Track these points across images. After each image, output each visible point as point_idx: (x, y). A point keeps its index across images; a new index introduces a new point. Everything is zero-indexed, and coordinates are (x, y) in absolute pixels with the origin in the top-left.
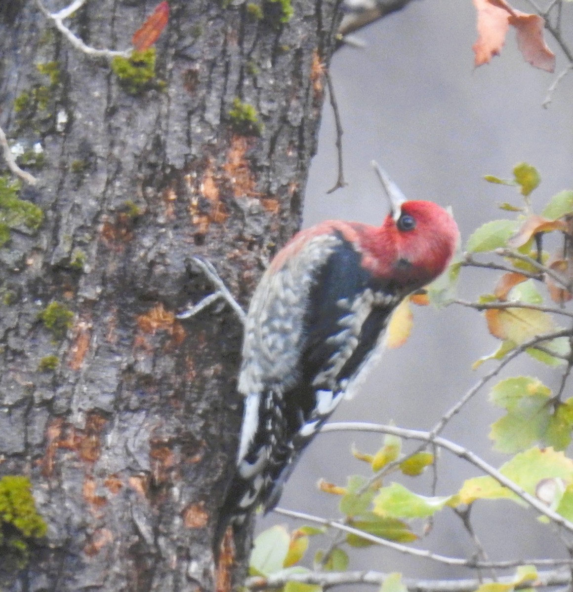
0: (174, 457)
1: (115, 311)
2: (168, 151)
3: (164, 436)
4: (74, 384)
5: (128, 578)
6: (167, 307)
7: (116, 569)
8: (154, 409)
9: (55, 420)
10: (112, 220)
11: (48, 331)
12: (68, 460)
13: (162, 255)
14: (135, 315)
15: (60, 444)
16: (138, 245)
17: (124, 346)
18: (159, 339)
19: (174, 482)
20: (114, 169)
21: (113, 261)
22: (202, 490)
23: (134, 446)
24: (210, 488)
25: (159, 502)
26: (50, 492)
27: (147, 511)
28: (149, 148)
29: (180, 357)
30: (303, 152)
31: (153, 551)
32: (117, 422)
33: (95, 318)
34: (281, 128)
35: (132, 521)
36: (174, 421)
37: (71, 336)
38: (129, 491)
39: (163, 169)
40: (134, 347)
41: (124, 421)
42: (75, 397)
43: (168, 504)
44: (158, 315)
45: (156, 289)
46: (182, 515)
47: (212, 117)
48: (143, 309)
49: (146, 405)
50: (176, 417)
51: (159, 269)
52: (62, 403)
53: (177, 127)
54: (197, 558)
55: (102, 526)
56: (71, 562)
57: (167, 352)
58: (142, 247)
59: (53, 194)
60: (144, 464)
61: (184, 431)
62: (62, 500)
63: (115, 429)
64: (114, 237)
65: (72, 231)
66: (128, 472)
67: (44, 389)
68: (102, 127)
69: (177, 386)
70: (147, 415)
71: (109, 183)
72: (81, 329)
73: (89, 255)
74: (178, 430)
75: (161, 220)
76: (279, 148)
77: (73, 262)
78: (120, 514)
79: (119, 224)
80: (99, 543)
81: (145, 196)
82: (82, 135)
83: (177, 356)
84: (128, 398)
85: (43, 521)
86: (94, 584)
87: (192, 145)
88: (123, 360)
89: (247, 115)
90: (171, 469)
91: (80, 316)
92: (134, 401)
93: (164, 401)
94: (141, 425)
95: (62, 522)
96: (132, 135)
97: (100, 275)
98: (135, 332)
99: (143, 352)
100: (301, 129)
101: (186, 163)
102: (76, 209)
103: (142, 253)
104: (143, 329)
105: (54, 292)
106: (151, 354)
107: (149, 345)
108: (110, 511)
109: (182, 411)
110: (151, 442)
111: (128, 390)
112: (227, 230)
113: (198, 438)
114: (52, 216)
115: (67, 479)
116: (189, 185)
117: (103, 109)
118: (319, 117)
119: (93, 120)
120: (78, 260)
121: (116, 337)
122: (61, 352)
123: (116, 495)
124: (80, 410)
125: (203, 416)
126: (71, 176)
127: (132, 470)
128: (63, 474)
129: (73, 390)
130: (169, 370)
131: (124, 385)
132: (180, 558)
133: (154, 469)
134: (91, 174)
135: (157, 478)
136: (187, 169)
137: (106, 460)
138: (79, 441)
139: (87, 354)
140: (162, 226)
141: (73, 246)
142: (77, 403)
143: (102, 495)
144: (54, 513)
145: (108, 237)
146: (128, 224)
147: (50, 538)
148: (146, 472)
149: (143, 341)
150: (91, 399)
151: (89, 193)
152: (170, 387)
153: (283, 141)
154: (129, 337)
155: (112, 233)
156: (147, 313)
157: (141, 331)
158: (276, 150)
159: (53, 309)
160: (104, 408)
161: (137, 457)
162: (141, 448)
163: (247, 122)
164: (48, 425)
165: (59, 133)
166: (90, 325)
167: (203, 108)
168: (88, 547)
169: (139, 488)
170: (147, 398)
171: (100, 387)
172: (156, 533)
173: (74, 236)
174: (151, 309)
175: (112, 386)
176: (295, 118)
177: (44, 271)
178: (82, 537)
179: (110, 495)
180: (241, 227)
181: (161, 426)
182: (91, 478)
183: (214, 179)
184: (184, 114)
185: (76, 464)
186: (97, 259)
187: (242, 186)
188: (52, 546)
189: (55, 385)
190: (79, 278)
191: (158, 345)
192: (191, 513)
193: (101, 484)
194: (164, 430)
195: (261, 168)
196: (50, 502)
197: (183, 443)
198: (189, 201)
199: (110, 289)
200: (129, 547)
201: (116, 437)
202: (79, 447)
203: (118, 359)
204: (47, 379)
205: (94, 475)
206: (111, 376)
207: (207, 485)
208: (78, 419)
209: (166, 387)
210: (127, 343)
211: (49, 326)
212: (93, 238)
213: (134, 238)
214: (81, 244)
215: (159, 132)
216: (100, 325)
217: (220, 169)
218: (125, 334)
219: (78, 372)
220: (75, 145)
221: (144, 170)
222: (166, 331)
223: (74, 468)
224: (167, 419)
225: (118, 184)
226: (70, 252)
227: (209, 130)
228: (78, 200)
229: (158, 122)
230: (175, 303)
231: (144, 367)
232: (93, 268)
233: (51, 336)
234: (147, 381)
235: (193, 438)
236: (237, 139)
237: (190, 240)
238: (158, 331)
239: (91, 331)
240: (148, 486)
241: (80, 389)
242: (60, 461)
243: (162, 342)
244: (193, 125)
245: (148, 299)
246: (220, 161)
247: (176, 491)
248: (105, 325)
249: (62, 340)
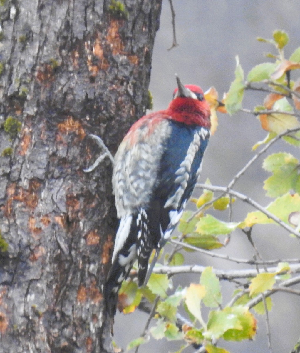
0: (79, 205)
1: (45, 121)
2: (74, 29)
3: (74, 193)
4: (22, 164)
5: (54, 274)
6: (75, 119)
7: (48, 269)
8: (68, 177)
9: (11, 184)
10: (43, 69)
11: (7, 133)
12: (19, 207)
13: (72, 89)
14: (57, 124)
15: (14, 198)
16: (57, 83)
17: (50, 141)
18: (70, 137)
19: (80, 219)
20: (43, 40)
21: (43, 93)
22: (96, 223)
23: (56, 198)
24: (101, 222)
25: (71, 230)
26: (9, 226)
27: (65, 236)
28: (63, 27)
29: (83, 147)
30: (151, 28)
31: (69, 258)
32: (47, 184)
33: (33, 125)
34: (138, 15)
35: (57, 241)
36: (80, 183)
37: (20, 136)
38: (54, 225)
39: (71, 40)
40: (56, 142)
41: (51, 184)
42: (23, 171)
43: (77, 231)
44: (69, 123)
45: (68, 108)
46: (85, 238)
47: (99, 9)
48: (61, 120)
49: (63, 175)
50: (81, 181)
51: (70, 97)
52: (15, 175)
53: (79, 15)
54: (94, 262)
55: (40, 244)
56: (22, 265)
57: (75, 144)
58: (60, 84)
59: (9, 55)
60: (63, 209)
61: (85, 190)
62: (16, 230)
63: (46, 189)
64: (43, 79)
65: (20, 76)
66: (53, 213)
67: (4, 167)
68: (36, 16)
69: (81, 164)
70: (64, 181)
71: (41, 48)
72: (25, 132)
73: (30, 89)
74: (82, 189)
75: (71, 69)
76: (137, 27)
77: (20, 93)
78: (49, 238)
79: (46, 71)
80: (37, 255)
81: (61, 55)
82: (25, 20)
83: (81, 147)
84: (53, 171)
85: (6, 242)
86: (35, 278)
87: (88, 25)
88: (50, 150)
89: (119, 8)
90: (78, 212)
91: (25, 124)
92: (57, 173)
93: (73, 173)
94: (61, 187)
95: (17, 243)
96: (53, 20)
97: (36, 101)
98: (56, 133)
99: (62, 145)
100: (150, 15)
101: (84, 36)
102: (22, 63)
103: (60, 88)
104: (61, 131)
105: (9, 111)
106: (66, 146)
107: (65, 141)
108: (44, 236)
109: (84, 178)
110: (66, 196)
111: (53, 166)
112: (108, 74)
113: (94, 193)
114: (8, 68)
115: (19, 218)
116: (86, 48)
117: (36, 6)
118: (160, 8)
119: (31, 11)
120: (24, 93)
121: (45, 136)
122: (15, 146)
123: (47, 227)
124: (25, 178)
125: (97, 180)
126: (19, 44)
127: (56, 212)
128: (16, 215)
129: (22, 167)
130: (76, 155)
131: (51, 163)
132: (84, 263)
133: (68, 212)
134: (30, 43)
135: (70, 217)
136: (85, 39)
137: (41, 207)
138: (25, 196)
139: (29, 146)
140: (71, 72)
141: (20, 85)
142: (24, 175)
143: (39, 227)
144: (12, 238)
145: (40, 79)
146: (51, 71)
147: (10, 252)
148: (64, 213)
149: (61, 139)
150: (32, 172)
151: (29, 54)
152: (77, 164)
153: (140, 22)
154: (53, 136)
155: (42, 77)
156: (63, 122)
157: (60, 134)
158: (135, 27)
159: (10, 121)
160: (39, 177)
161: (59, 205)
162: (61, 200)
163: (119, 12)
164: (7, 188)
165: (11, 20)
166: (30, 130)
167: (94, 4)
168: (31, 257)
169: (60, 222)
170: (64, 171)
171: (37, 165)
172: (70, 248)
173: (21, 79)
174: (65, 120)
175: (44, 164)
176: (146, 9)
177: (4, 99)
178: (28, 251)
179: (43, 227)
180: (116, 72)
181: (72, 187)
182: (33, 217)
183: (101, 45)
184: (83, 8)
185: (24, 209)
186: (34, 91)
187: (116, 49)
188: (11, 256)
189: (11, 164)
190: (24, 103)
191: (69, 141)
192: (90, 236)
193: (38, 220)
194: (74, 189)
195: (128, 38)
196: (9, 231)
197: (85, 196)
198: (87, 58)
199: (42, 108)
200: (54, 256)
201: (47, 194)
202: (25, 199)
203: (47, 149)
204: (7, 161)
205: (34, 216)
206: (43, 158)
207: (99, 220)
208: (25, 183)
209: (74, 164)
210: (52, 140)
211: (7, 131)
212: (32, 80)
213: (55, 79)
214: (25, 83)
215: (69, 18)
216: (36, 130)
217: (103, 39)
218: (51, 135)
219: (24, 157)
220: (21, 26)
221: (60, 40)
222: (74, 133)
223: (24, 212)
224: (76, 183)
225: (45, 48)
226: (19, 89)
227: (97, 16)
228: (22, 58)
229: (68, 12)
230: (79, 116)
231: (62, 153)
232: (32, 97)
233: (8, 136)
234: (64, 161)
235: (91, 194)
236: (114, 21)
237: (87, 80)
238: (70, 133)
239: (31, 133)
240: (65, 222)
241: (27, 166)
242: (15, 208)
243: (72, 139)
244: (88, 14)
245: (64, 115)
246: (103, 34)
247: (81, 224)
248: (39, 129)
249: (15, 139)
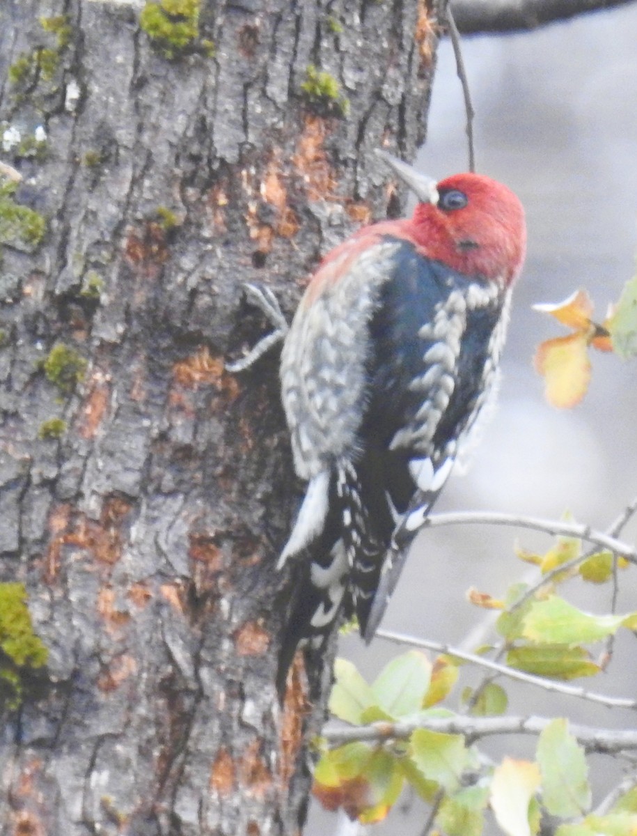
0: (223, 557)
1: (142, 357)
2: (216, 137)
3: (208, 529)
4: (86, 458)
5: (158, 724)
6: (215, 352)
7: (142, 710)
8: (195, 492)
9: (60, 506)
10: (140, 233)
11: (51, 385)
12: (77, 561)
13: (208, 282)
14: (171, 363)
15: (65, 539)
16: (174, 267)
17: (156, 405)
18: (203, 396)
19: (222, 591)
20: (142, 163)
21: (139, 290)
22: (261, 603)
23: (166, 542)
24: (273, 599)
25: (201, 620)
26: (52, 605)
27: (184, 631)
28: (190, 133)
29: (233, 420)
30: (404, 140)
31: (193, 686)
32: (144, 509)
33: (115, 366)
34: (373, 106)
35: (165, 644)
36: (223, 507)
37: (82, 391)
38: (160, 605)
39: (210, 163)
40: (168, 407)
41: (154, 508)
42: (88, 475)
43: (213, 622)
44: (201, 364)
45: (198, 327)
46: (234, 637)
47: (278, 90)
48: (181, 355)
49: (184, 487)
50: (227, 503)
51: (204, 301)
52: (69, 483)
53: (228, 105)
54: (254, 697)
55: (125, 651)
56: (79, 701)
57: (214, 414)
58: (181, 269)
59: (60, 198)
60: (181, 567)
61: (235, 522)
62: (69, 616)
63: (142, 519)
64: (141, 256)
65: (85, 247)
66: (159, 578)
67: (44, 465)
68: (126, 105)
69: (227, 461)
70: (186, 500)
71: (136, 182)
72: (96, 381)
73: (108, 281)
74: (228, 521)
75: (207, 233)
76: (370, 135)
77: (85, 289)
78: (147, 636)
79: (149, 238)
80: (118, 676)
81: (184, 200)
82: (101, 115)
83: (229, 420)
84: (160, 477)
85: (40, 645)
86: (111, 731)
87: (249, 130)
88: (155, 425)
89: (326, 88)
90: (217, 574)
91: (95, 364)
92: (168, 480)
93: (208, 481)
94: (177, 514)
95: (69, 646)
96: (167, 115)
97: (122, 309)
98: (170, 387)
99: (182, 414)
100: (402, 108)
101: (241, 155)
102: (90, 218)
103: (180, 278)
104: (181, 382)
105: (59, 332)
106: (192, 418)
107: (189, 405)
108: (134, 631)
109: (233, 495)
110: (191, 537)
111: (159, 466)
112: (296, 247)
113: (256, 531)
114: (58, 228)
115: (75, 587)
116: (245, 185)
117: (128, 80)
118: (428, 93)
119: (114, 94)
120: (93, 288)
121: (143, 393)
122: (69, 414)
123: (141, 610)
124: (94, 492)
125: (264, 502)
126: (84, 172)
127: (164, 575)
128: (70, 581)
129: (85, 465)
130: (215, 439)
131: (155, 458)
132: (231, 696)
133: (193, 574)
134: (111, 170)
135: (198, 585)
136: (242, 162)
137: (129, 561)
138: (91, 535)
139: (105, 415)
140: (207, 241)
141: (86, 269)
142: (90, 484)
143: (122, 610)
144: (59, 634)
145: (134, 256)
146: (160, 238)
147: (52, 667)
148: (184, 578)
149: (180, 399)
150: (108, 477)
151: (109, 195)
152: (218, 461)
153: (376, 124)
154: (162, 394)
155: (139, 253)
156: (186, 361)
157: (179, 387)
158: (366, 137)
159: (59, 355)
160: (127, 491)
161: (172, 558)
162: (177, 545)
163: (325, 98)
164: (49, 514)
165: (68, 113)
166: (108, 377)
167: (265, 79)
168: (103, 680)
169: (174, 600)
170: (186, 476)
171: (123, 462)
172: (197, 662)
173: (88, 254)
174: (191, 355)
175: (138, 460)
176: (392, 93)
177: (47, 302)
178: (95, 667)
179: (133, 610)
180: (317, 243)
181: (205, 515)
182: (109, 587)
183: (280, 177)
184: (240, 88)
185: (87, 567)
186: (119, 285)
187: (317, 186)
188: (54, 679)
189: (60, 458)
190: (94, 312)
191: (201, 405)
192: (246, 636)
193: (121, 594)
194: (208, 520)
195: (345, 163)
196: (52, 618)
197: (235, 539)
198: (246, 208)
199: (136, 328)
200: (159, 680)
201: (143, 531)
202: (92, 543)
203: (146, 423)
204: (50, 450)
205: (111, 582)
206: (136, 446)
207: (268, 596)
208: (91, 504)
209: (211, 462)
210: (160, 401)
211: (52, 378)
212: (114, 257)
213: (169, 257)
214: (97, 265)
215: (204, 112)
216: (121, 377)
217: (287, 162)
218: (156, 390)
219: (92, 440)
220: (91, 129)
221: (182, 164)
222: (212, 386)
223: (88, 573)
224: (214, 505)
225: (147, 183)
226: (81, 278)
227: (273, 109)
228: (93, 205)
229: (203, 98)
230: (224, 347)
231: (182, 434)
232: (113, 298)
233: (55, 391)
234: (186, 452)
235: (249, 532)
236: (312, 122)
237: (249, 260)
238: (202, 386)
239: (110, 385)
240: (186, 598)
241: (96, 465)
242: (66, 563)
243: (208, 401)
244: (251, 102)
245: (187, 342)
246: (289, 151)
247: (225, 604)
248: (128, 376)
249: (70, 398)
